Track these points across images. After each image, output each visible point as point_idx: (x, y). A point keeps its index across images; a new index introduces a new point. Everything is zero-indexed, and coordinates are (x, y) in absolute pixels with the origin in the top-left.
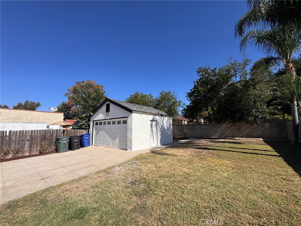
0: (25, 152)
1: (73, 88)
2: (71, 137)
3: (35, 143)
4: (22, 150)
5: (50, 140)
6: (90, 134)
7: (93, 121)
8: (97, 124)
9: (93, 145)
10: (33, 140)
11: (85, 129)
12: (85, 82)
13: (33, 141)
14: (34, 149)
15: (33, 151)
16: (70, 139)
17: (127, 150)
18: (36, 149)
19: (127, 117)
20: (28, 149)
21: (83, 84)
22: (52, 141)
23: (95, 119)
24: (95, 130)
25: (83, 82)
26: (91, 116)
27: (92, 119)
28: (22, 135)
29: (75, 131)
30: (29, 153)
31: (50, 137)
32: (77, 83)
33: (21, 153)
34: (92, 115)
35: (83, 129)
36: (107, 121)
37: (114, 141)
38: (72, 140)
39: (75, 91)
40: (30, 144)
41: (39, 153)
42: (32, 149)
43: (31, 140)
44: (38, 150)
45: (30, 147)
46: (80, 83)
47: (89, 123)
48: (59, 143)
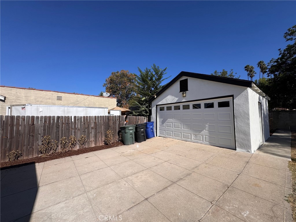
0: (91, 143)
1: (110, 79)
2: (136, 125)
3: (99, 132)
4: (88, 140)
5: (114, 129)
6: (153, 122)
7: (157, 105)
8: (162, 109)
9: (158, 135)
10: (98, 128)
11: (146, 116)
12: (120, 72)
13: (98, 130)
14: (99, 139)
15: (98, 141)
16: (136, 128)
17: (236, 150)
18: (101, 139)
19: (232, 96)
20: (93, 139)
21: (118, 74)
22: (116, 130)
23: (160, 103)
24: (160, 118)
25: (118, 72)
26: (153, 99)
27: (154, 103)
28: (87, 121)
29: (136, 118)
30: (95, 144)
31: (113, 125)
32: (112, 74)
33: (87, 144)
34: (155, 97)
35: (143, 115)
36: (181, 105)
37: (197, 134)
38: (138, 130)
39: (112, 81)
40: (95, 133)
41: (104, 144)
42: (97, 139)
43: (95, 129)
44: (103, 141)
45: (96, 136)
46: (115, 73)
47: (150, 108)
48: (126, 133)
